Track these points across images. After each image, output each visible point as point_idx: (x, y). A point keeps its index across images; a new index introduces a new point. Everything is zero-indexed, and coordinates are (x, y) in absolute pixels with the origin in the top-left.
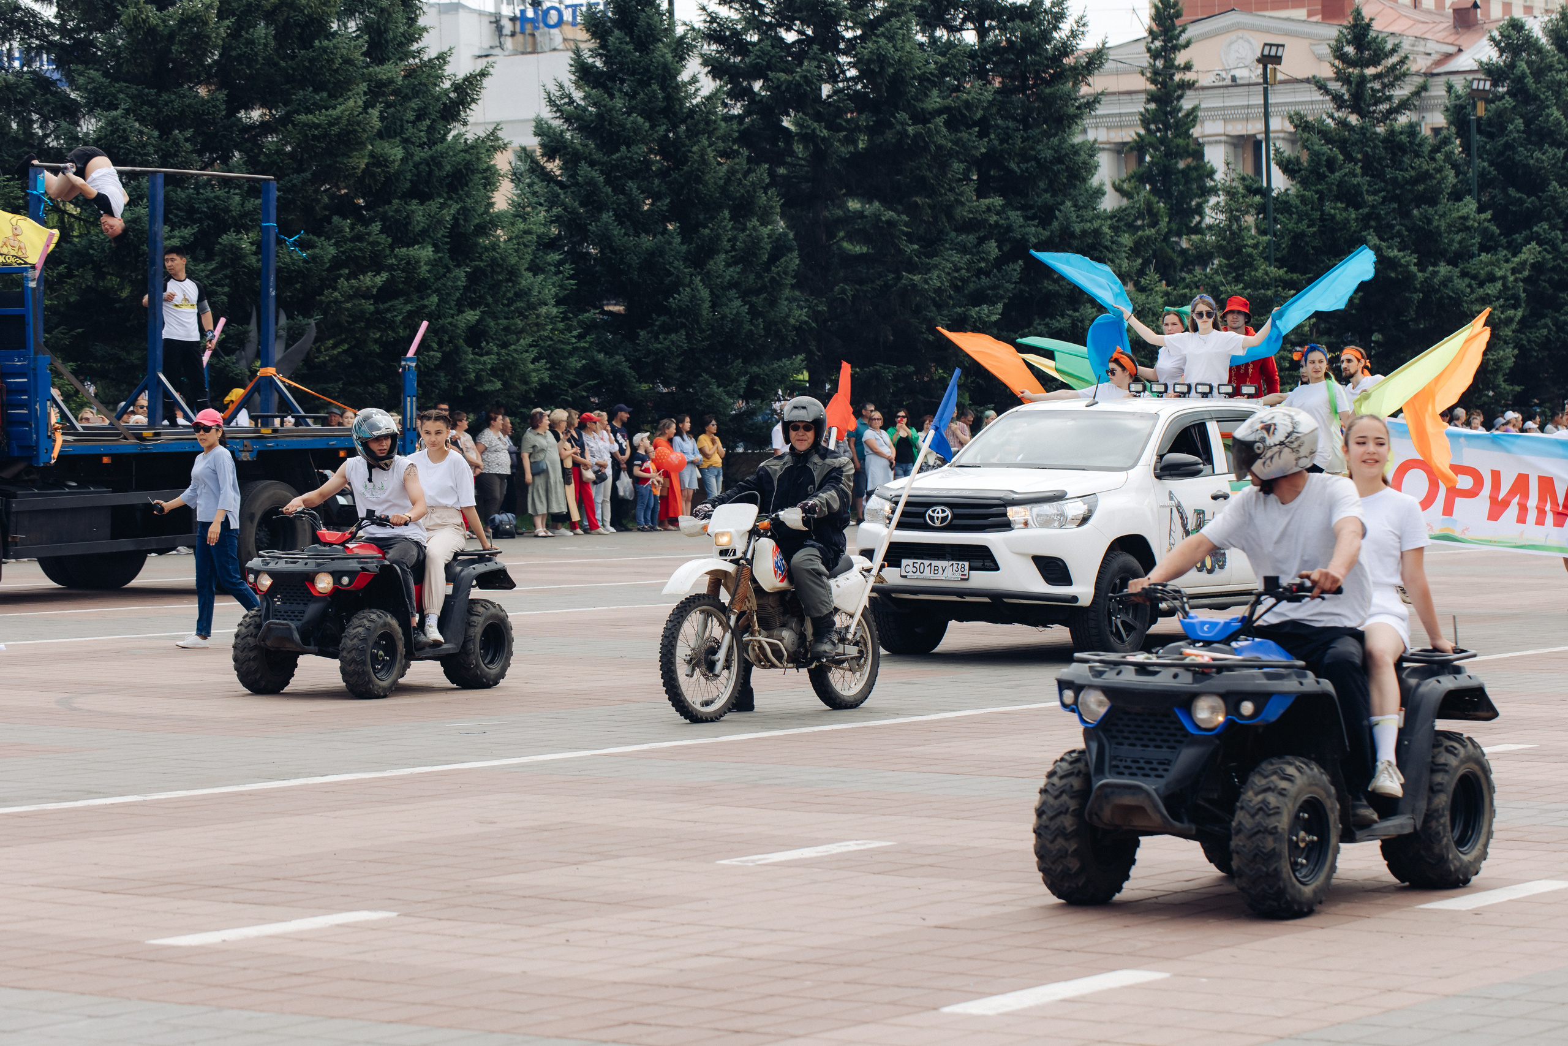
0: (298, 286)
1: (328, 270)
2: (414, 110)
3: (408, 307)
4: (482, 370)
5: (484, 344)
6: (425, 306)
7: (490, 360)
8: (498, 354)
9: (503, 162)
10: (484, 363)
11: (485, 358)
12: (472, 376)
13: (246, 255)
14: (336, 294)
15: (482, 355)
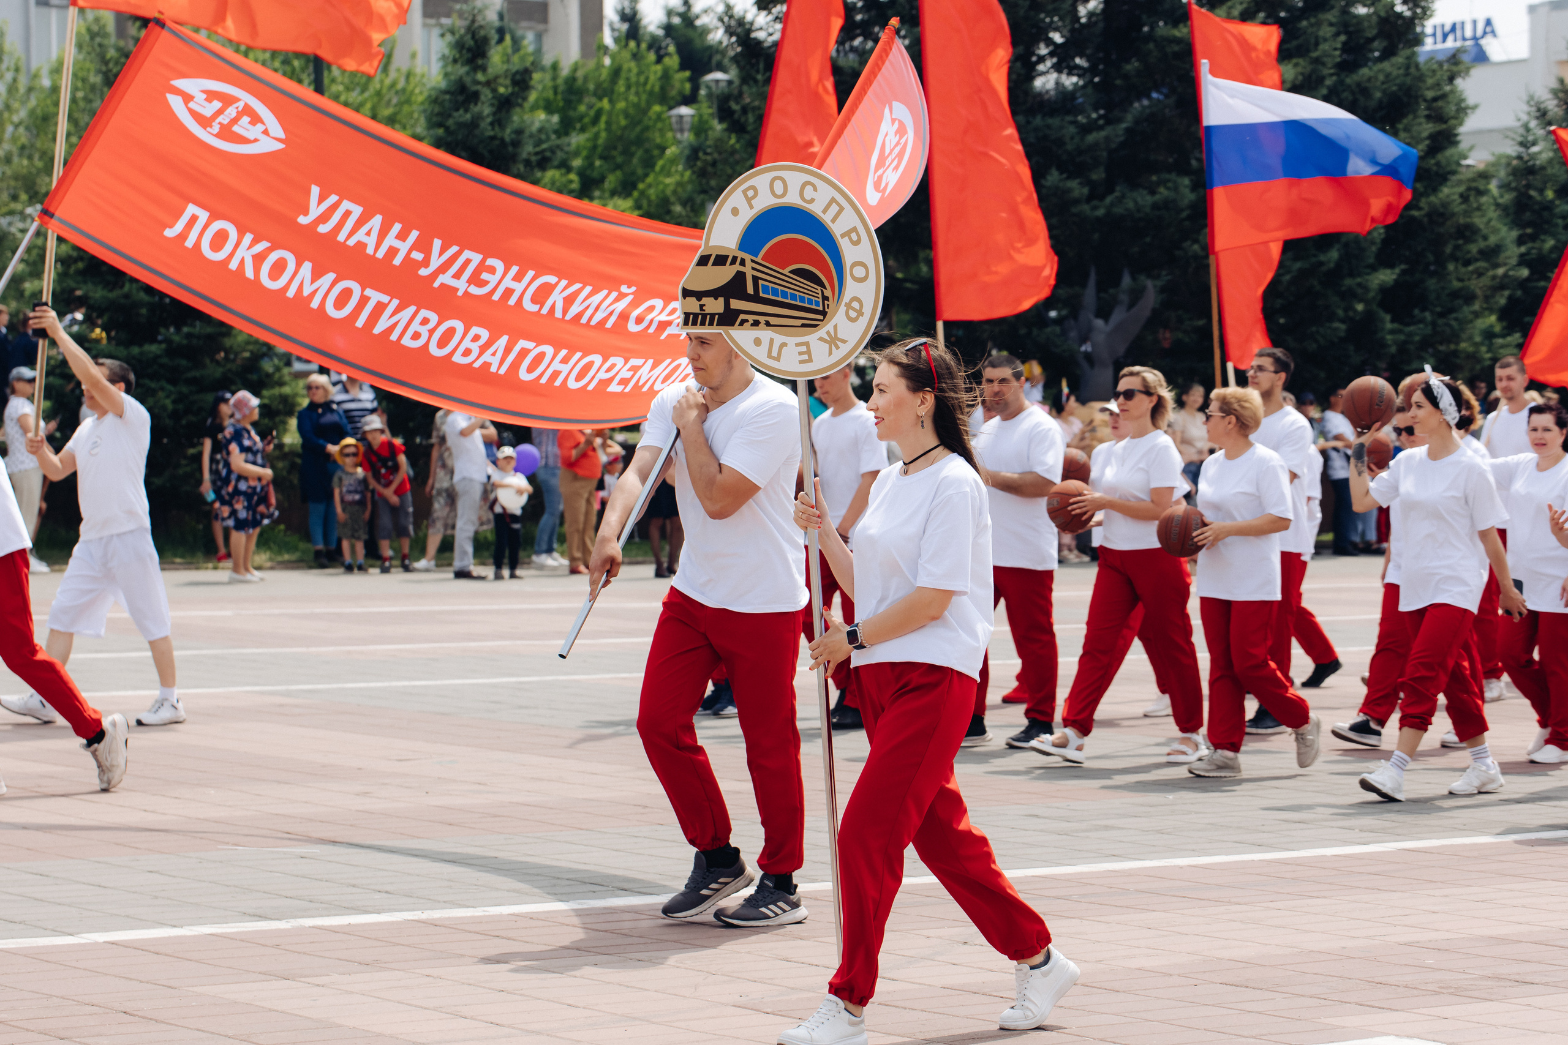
0: (1148, 240)
1: (1189, 218)
2: (1331, 24)
3: (1298, 265)
4: (1405, 342)
5: (1416, 312)
6: (1321, 264)
7: (1417, 331)
8: (1434, 324)
9: (1470, 87)
10: (1410, 335)
11: (1412, 328)
12: (1393, 349)
13: (1077, 202)
14: (1196, 247)
15: (1408, 325)
